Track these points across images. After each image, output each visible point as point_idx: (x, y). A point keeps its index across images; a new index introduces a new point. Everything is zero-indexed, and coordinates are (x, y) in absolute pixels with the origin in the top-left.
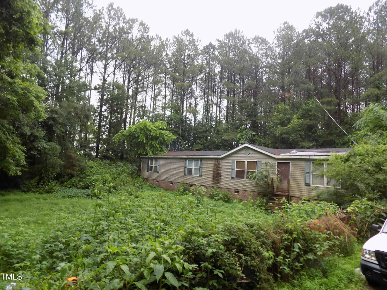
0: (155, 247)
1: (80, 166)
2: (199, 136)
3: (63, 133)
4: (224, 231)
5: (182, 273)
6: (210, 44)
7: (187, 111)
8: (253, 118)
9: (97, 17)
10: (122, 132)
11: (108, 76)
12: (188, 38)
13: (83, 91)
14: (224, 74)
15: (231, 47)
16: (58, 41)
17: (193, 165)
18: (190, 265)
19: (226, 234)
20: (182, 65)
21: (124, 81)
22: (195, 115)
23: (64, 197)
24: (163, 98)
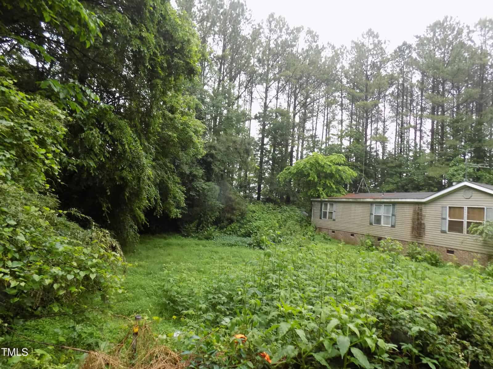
0: (338, 312)
1: (240, 210)
2: (390, 172)
3: (222, 171)
4: (436, 304)
5: (375, 353)
6: (405, 44)
7: (372, 138)
8: (476, 144)
9: (256, 34)
10: (289, 169)
11: (270, 102)
12: (371, 41)
13: (242, 122)
14: (425, 84)
15: (438, 42)
16: (215, 67)
17: (382, 211)
18: (387, 344)
19: (439, 308)
20: (364, 78)
21: (289, 106)
22: (384, 143)
23: (223, 244)
24: (338, 123)
